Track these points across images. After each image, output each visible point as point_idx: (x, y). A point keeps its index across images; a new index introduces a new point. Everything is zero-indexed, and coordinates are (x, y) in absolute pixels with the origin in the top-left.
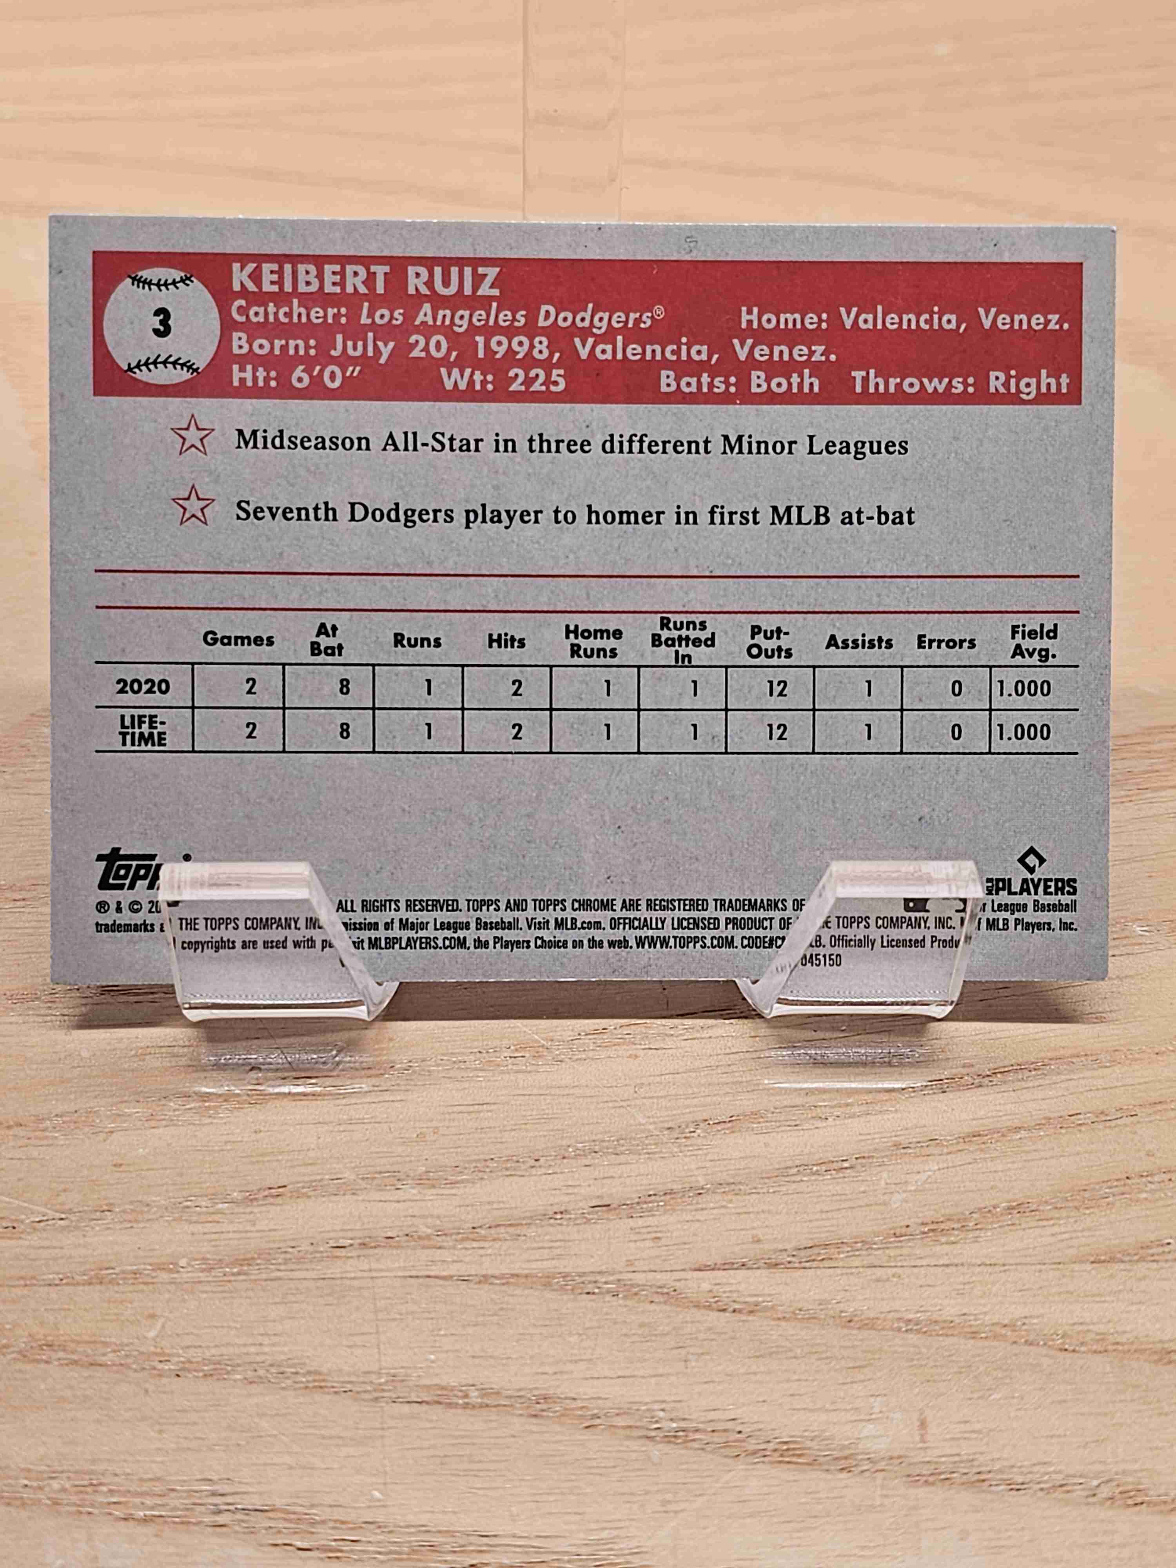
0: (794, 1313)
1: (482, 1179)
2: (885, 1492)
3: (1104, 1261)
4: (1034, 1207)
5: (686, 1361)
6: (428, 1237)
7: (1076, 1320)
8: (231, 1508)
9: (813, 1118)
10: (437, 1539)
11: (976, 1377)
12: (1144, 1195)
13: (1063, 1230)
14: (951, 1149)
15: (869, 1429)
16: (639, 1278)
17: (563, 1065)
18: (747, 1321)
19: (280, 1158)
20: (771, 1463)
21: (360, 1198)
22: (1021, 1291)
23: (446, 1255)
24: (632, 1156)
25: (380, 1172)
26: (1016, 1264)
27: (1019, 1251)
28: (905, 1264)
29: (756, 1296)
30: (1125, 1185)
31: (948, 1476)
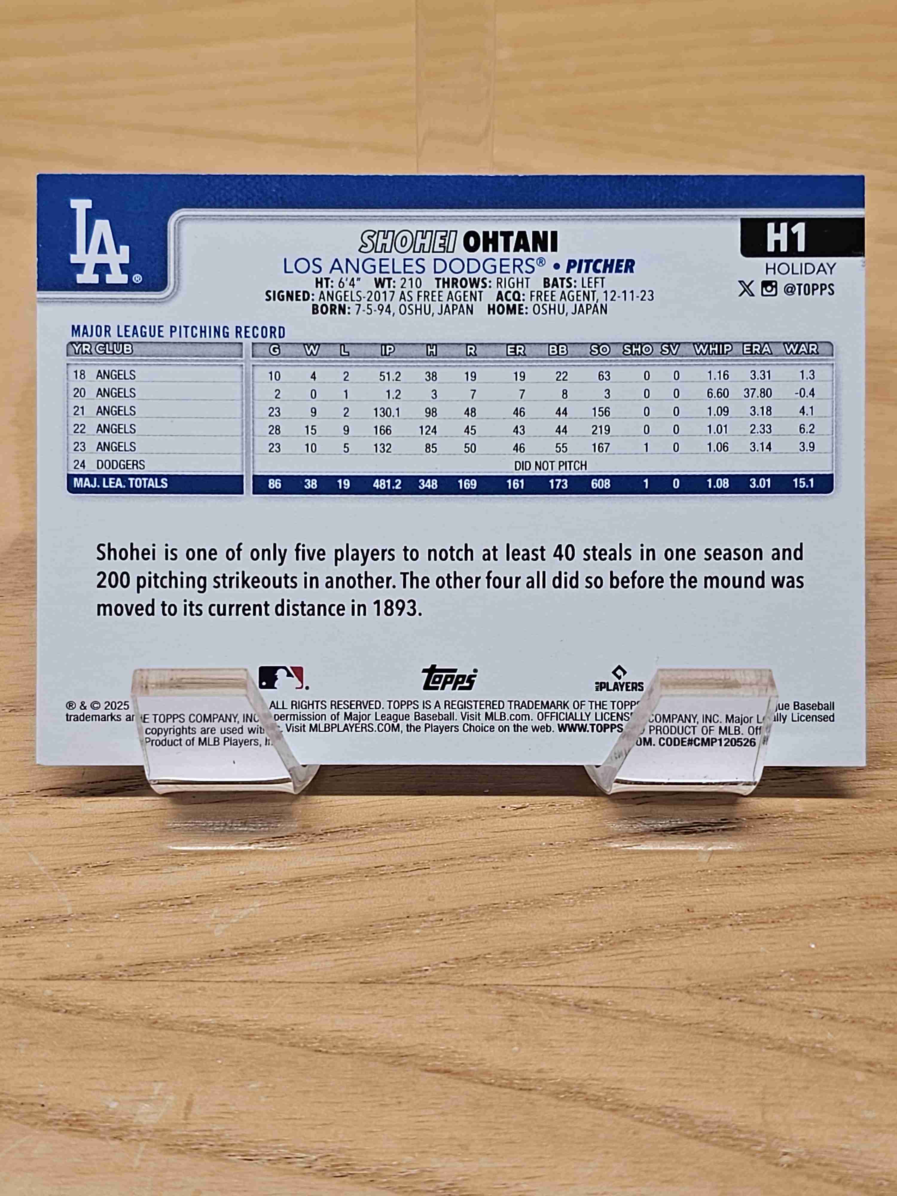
0: (112, 1014)
2: (144, 1157)
3: (370, 982)
4: (327, 938)
5: (16, 1049)
7: (335, 1028)
9: (173, 864)
11: (241, 1070)
12: (417, 931)
13: (345, 957)
14: (274, 891)
15: (145, 1107)
18: (74, 1020)
20: (61, 1130)
22: (297, 1003)
24: (20, 890)
26: (300, 982)
27: (305, 971)
28: (212, 980)
29: (86, 1001)
30: (404, 922)
31: (197, 1147)
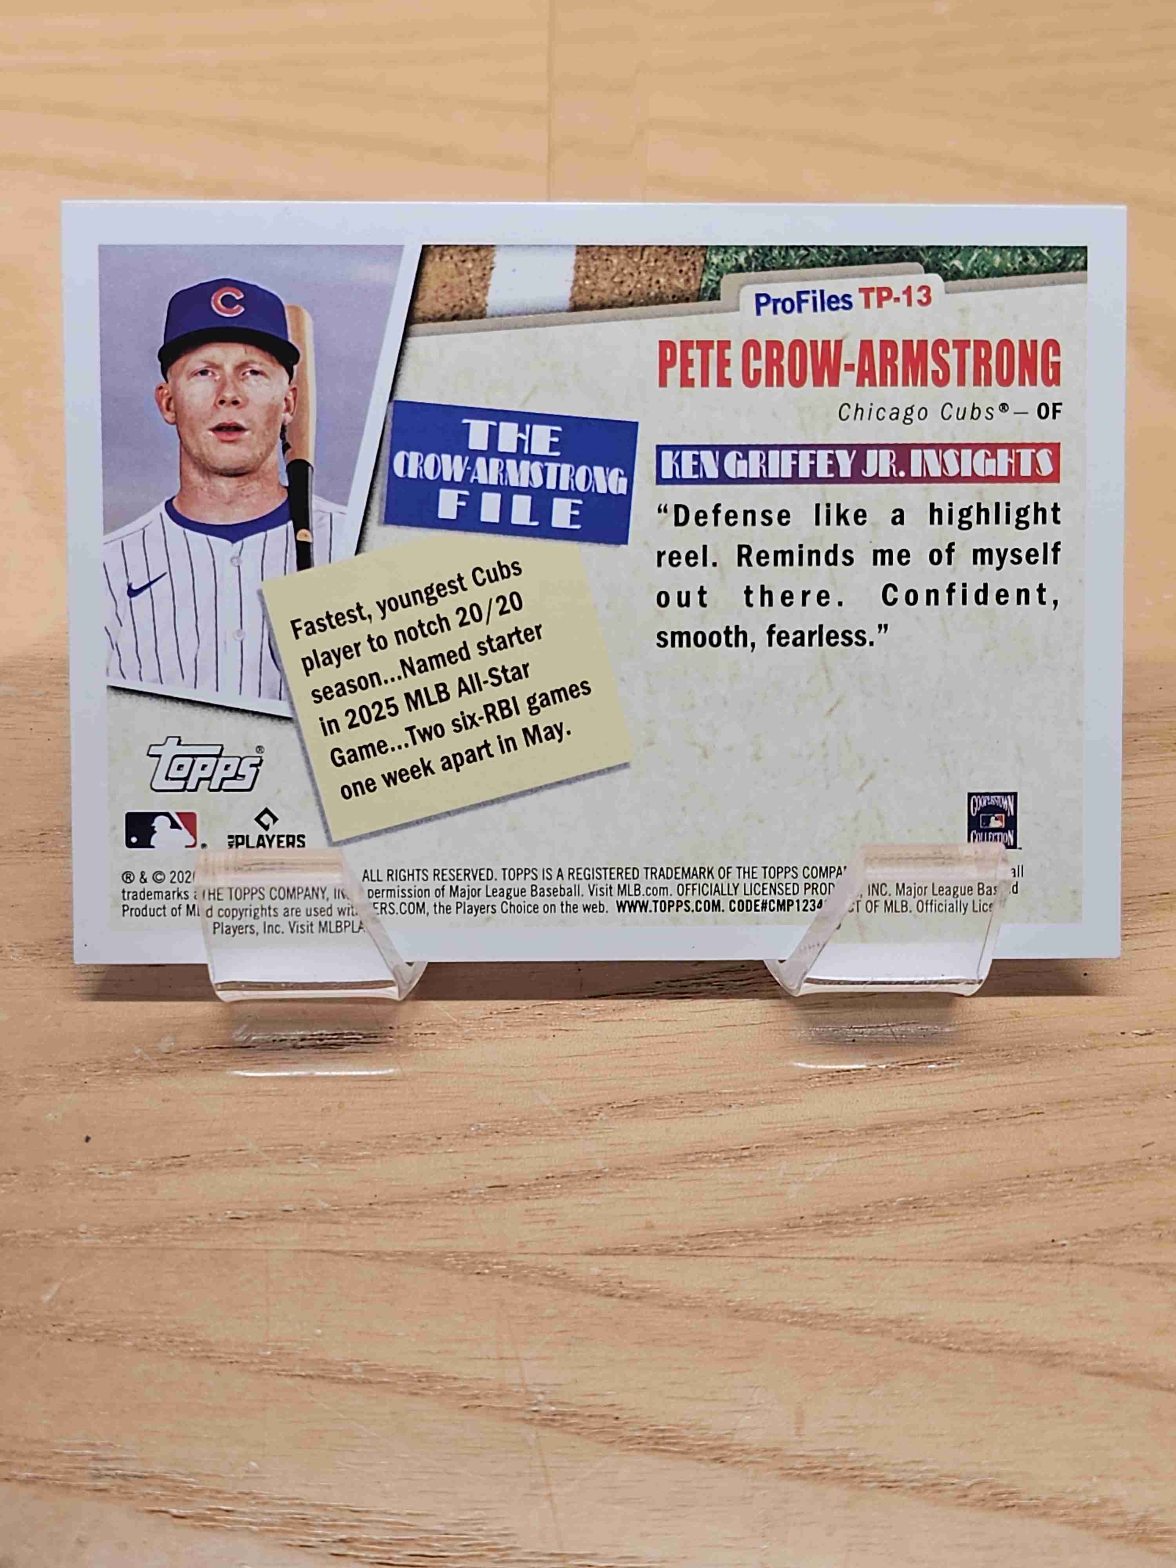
0: (680, 1300)
1: (383, 1155)
2: (755, 1484)
3: (996, 1261)
4: (931, 1203)
5: (569, 1345)
6: (325, 1211)
7: (963, 1319)
8: (113, 1473)
9: (716, 1105)
10: (311, 1512)
11: (856, 1372)
12: (1043, 1195)
13: (957, 1227)
14: (852, 1141)
15: (745, 1420)
16: (530, 1260)
17: (473, 1043)
18: (632, 1307)
19: (185, 1127)
20: (645, 1450)
21: (262, 1170)
22: (910, 1287)
23: (341, 1230)
24: (533, 1138)
25: (283, 1145)
26: (907, 1260)
27: (912, 1245)
28: (796, 1256)
29: (645, 1282)
30: (1024, 1184)
31: (821, 1471)
